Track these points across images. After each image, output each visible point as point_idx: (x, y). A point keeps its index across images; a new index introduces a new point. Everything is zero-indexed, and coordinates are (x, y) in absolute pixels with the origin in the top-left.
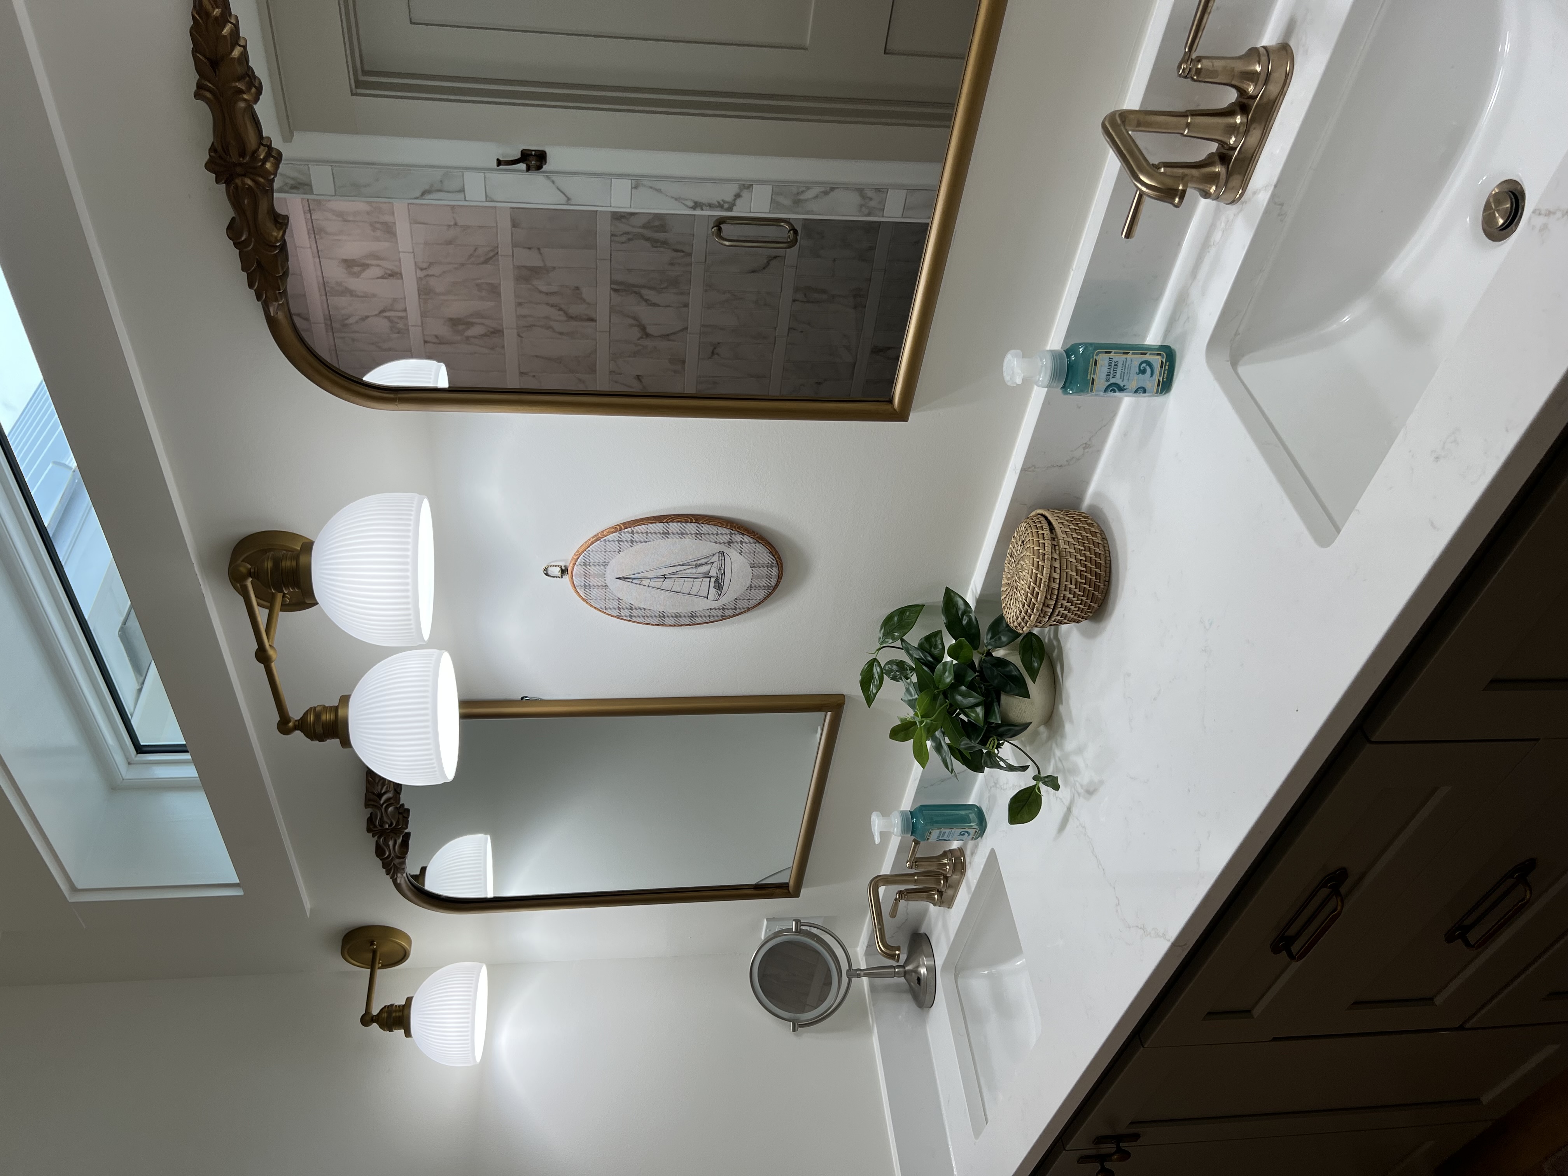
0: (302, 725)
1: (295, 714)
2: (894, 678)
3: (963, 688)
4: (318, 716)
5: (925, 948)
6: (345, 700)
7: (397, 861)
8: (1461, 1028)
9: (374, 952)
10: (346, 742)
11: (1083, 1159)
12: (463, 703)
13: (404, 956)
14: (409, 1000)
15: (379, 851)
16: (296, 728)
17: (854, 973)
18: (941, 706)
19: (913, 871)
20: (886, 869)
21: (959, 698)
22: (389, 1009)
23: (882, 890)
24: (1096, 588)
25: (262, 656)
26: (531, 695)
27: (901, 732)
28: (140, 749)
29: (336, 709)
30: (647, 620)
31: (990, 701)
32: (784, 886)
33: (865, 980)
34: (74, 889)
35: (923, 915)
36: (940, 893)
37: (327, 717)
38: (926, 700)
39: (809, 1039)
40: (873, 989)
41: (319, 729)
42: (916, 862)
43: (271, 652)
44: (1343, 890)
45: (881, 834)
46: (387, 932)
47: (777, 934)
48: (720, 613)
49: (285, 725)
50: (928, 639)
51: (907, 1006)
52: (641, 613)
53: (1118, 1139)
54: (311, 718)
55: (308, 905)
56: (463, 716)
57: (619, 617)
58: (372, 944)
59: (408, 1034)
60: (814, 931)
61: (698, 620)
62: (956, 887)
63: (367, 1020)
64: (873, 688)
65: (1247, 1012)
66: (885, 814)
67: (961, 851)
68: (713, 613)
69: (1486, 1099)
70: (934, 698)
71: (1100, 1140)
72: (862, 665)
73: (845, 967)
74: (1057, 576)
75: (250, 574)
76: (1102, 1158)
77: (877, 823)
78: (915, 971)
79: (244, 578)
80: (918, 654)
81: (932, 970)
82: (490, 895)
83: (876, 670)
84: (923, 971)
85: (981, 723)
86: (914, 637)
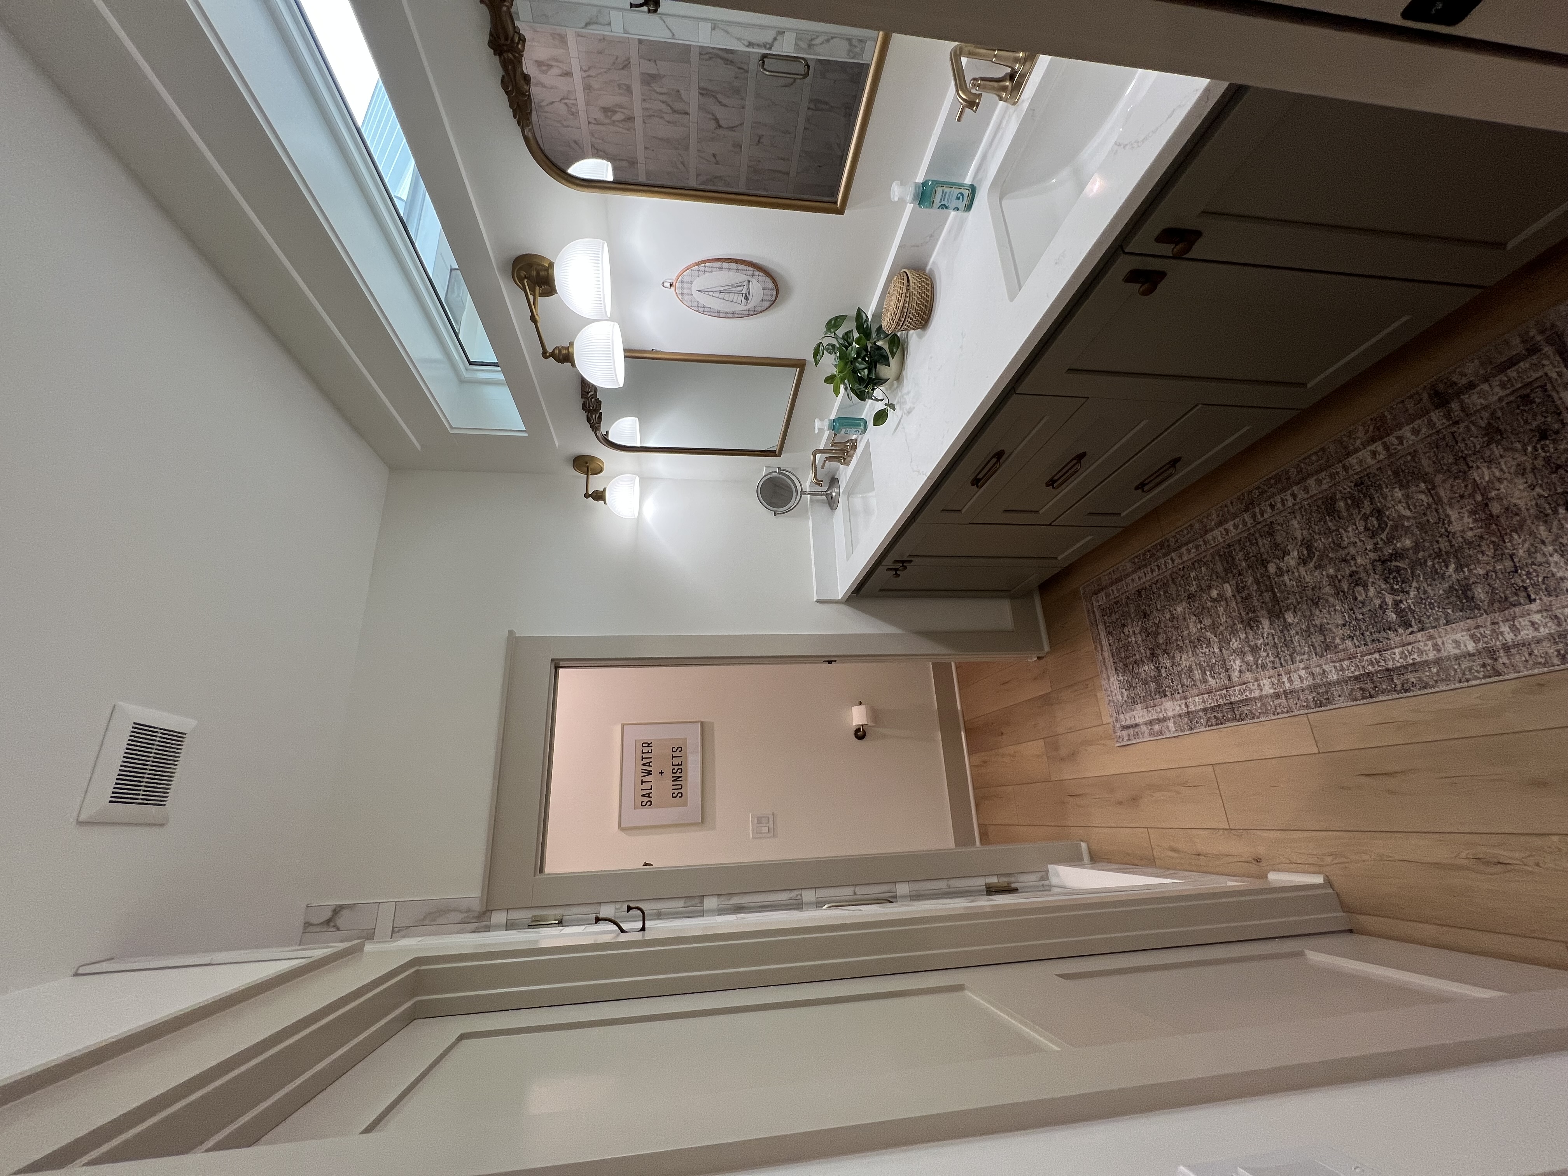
0: (552, 355)
1: (550, 350)
2: (830, 353)
3: (860, 360)
4: (560, 351)
5: (836, 484)
6: (571, 344)
7: (597, 425)
8: (1050, 525)
9: (588, 467)
10: (573, 365)
11: (889, 569)
12: (625, 350)
13: (601, 471)
14: (605, 489)
15: (589, 420)
16: (550, 356)
17: (803, 493)
18: (849, 367)
19: (833, 448)
20: (821, 447)
21: (857, 364)
22: (596, 492)
23: (818, 456)
24: (925, 313)
25: (533, 319)
26: (656, 349)
27: (830, 379)
28: (471, 363)
29: (568, 348)
30: (712, 314)
31: (872, 365)
32: (775, 452)
33: (809, 496)
34: (451, 427)
35: (838, 469)
36: (845, 459)
37: (564, 352)
38: (842, 364)
39: (781, 519)
40: (811, 501)
41: (561, 357)
42: (834, 444)
43: (537, 317)
44: (1001, 461)
45: (819, 429)
46: (592, 458)
47: (769, 474)
48: (747, 313)
49: (545, 354)
50: (847, 333)
51: (826, 508)
52: (709, 310)
53: (903, 562)
54: (557, 352)
55: (557, 444)
56: (626, 357)
57: (698, 311)
58: (587, 463)
59: (605, 503)
60: (787, 473)
61: (737, 316)
62: (851, 456)
63: (587, 496)
64: (819, 357)
65: (960, 511)
66: (822, 420)
67: (856, 440)
68: (744, 312)
69: (1059, 558)
70: (846, 364)
71: (896, 562)
72: (815, 345)
73: (799, 490)
74: (907, 305)
75: (526, 277)
76: (896, 570)
77: (817, 424)
78: (831, 494)
79: (524, 280)
80: (842, 342)
81: (838, 494)
82: (639, 445)
83: (821, 348)
84: (834, 494)
85: (866, 378)
86: (841, 332)
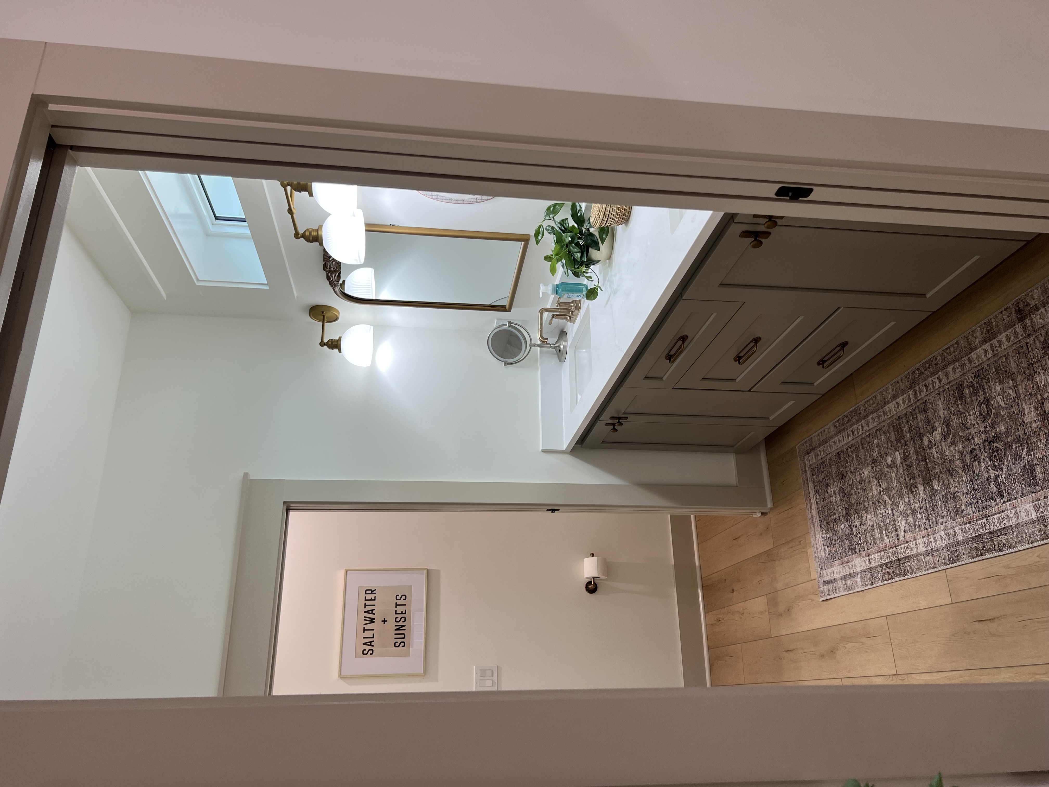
0: (304, 236)
1: (301, 231)
2: (549, 233)
3: (573, 245)
4: (310, 233)
5: (564, 338)
6: (321, 227)
7: (336, 282)
8: (750, 391)
9: (324, 316)
10: (321, 244)
11: (607, 424)
12: (367, 225)
13: (337, 319)
14: (340, 338)
15: (328, 278)
16: (301, 237)
17: (532, 345)
18: (565, 250)
19: (558, 307)
20: (549, 306)
21: (571, 248)
22: (331, 341)
23: (546, 315)
24: (624, 215)
25: (290, 211)
26: (394, 223)
27: (547, 258)
28: (217, 218)
29: (317, 230)
30: (444, 201)
31: (584, 250)
32: (505, 307)
33: (539, 348)
34: (198, 280)
35: (565, 326)
36: (570, 317)
37: (314, 234)
38: (558, 247)
39: (511, 369)
40: (541, 352)
41: (311, 238)
42: (559, 304)
43: (293, 210)
44: (686, 344)
45: (543, 293)
46: (329, 308)
47: (501, 326)
48: (475, 200)
49: (297, 235)
50: (563, 221)
51: (555, 360)
52: (442, 198)
53: (619, 418)
54: (308, 234)
55: (296, 295)
56: (366, 231)
57: (432, 198)
58: (323, 313)
59: (340, 351)
60: (517, 326)
61: (466, 202)
62: (577, 315)
63: (322, 344)
64: (540, 238)
65: (661, 378)
66: (546, 285)
67: (580, 301)
68: (472, 200)
69: (771, 418)
70: (562, 247)
71: (612, 418)
72: (536, 227)
73: (528, 342)
74: (608, 209)
75: (288, 185)
76: (614, 425)
77: (542, 289)
78: (559, 347)
79: (286, 186)
80: (559, 226)
81: (566, 347)
82: (374, 298)
83: (541, 229)
84: (562, 347)
85: (579, 260)
86: (559, 218)
